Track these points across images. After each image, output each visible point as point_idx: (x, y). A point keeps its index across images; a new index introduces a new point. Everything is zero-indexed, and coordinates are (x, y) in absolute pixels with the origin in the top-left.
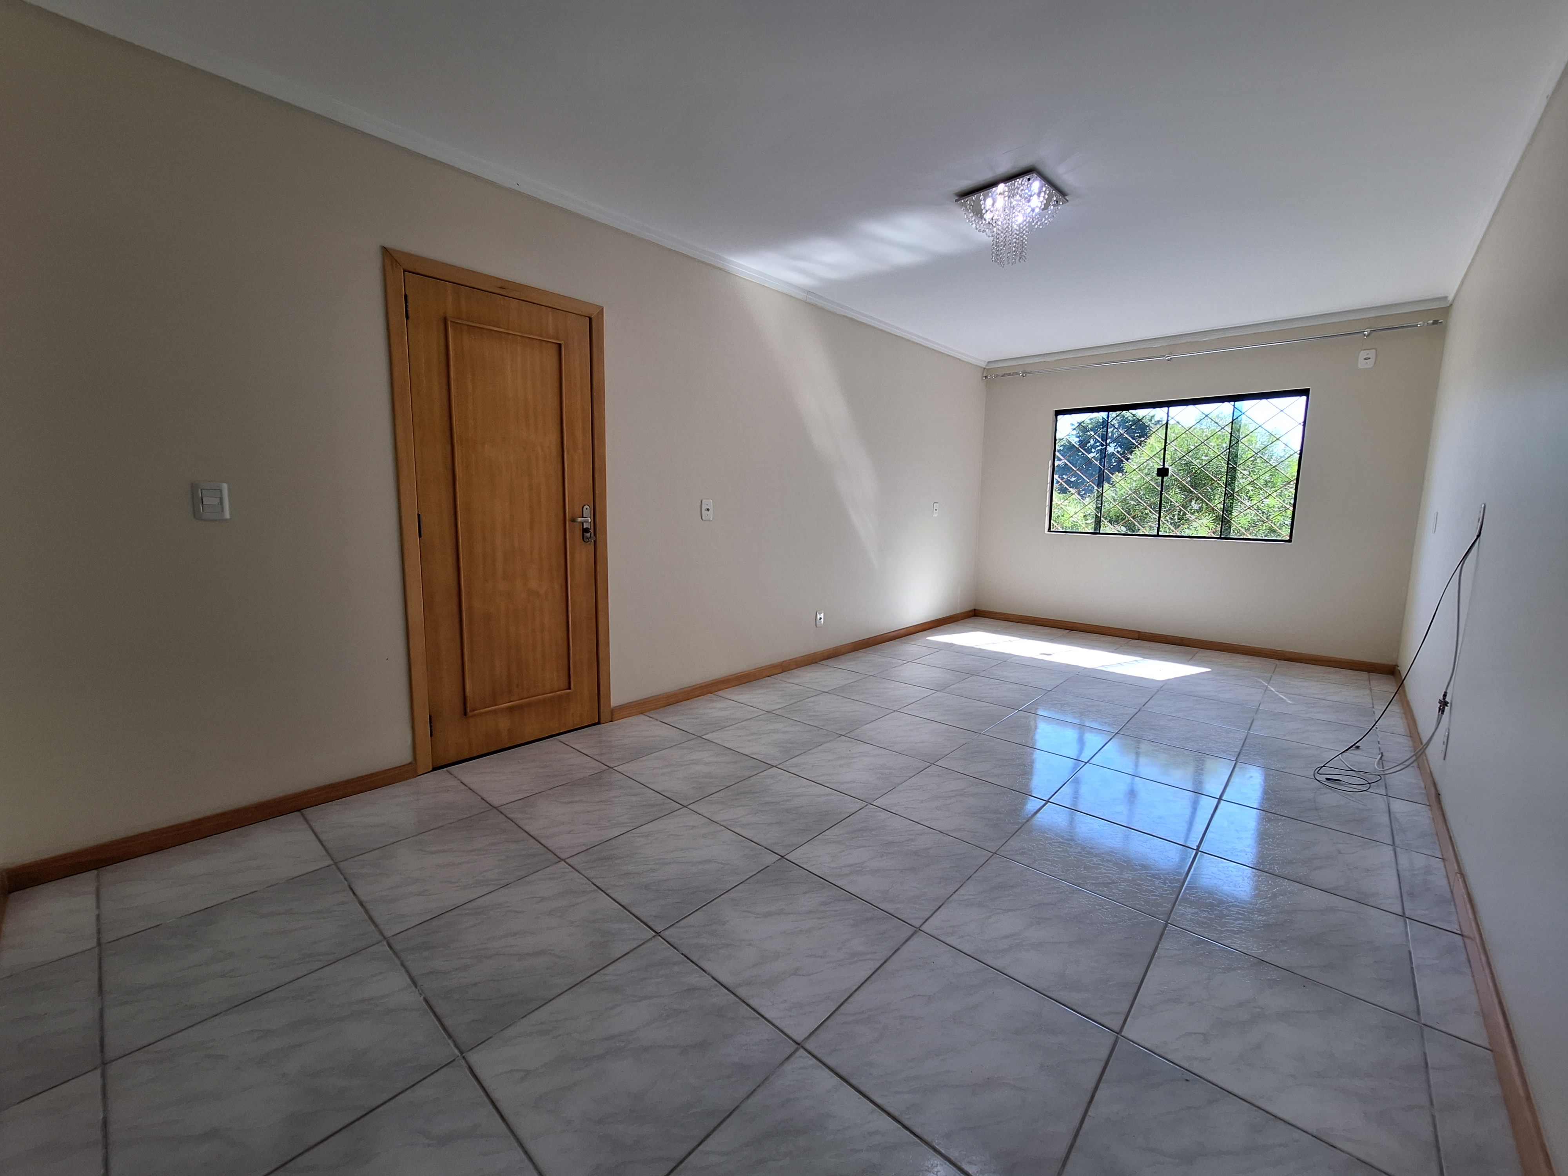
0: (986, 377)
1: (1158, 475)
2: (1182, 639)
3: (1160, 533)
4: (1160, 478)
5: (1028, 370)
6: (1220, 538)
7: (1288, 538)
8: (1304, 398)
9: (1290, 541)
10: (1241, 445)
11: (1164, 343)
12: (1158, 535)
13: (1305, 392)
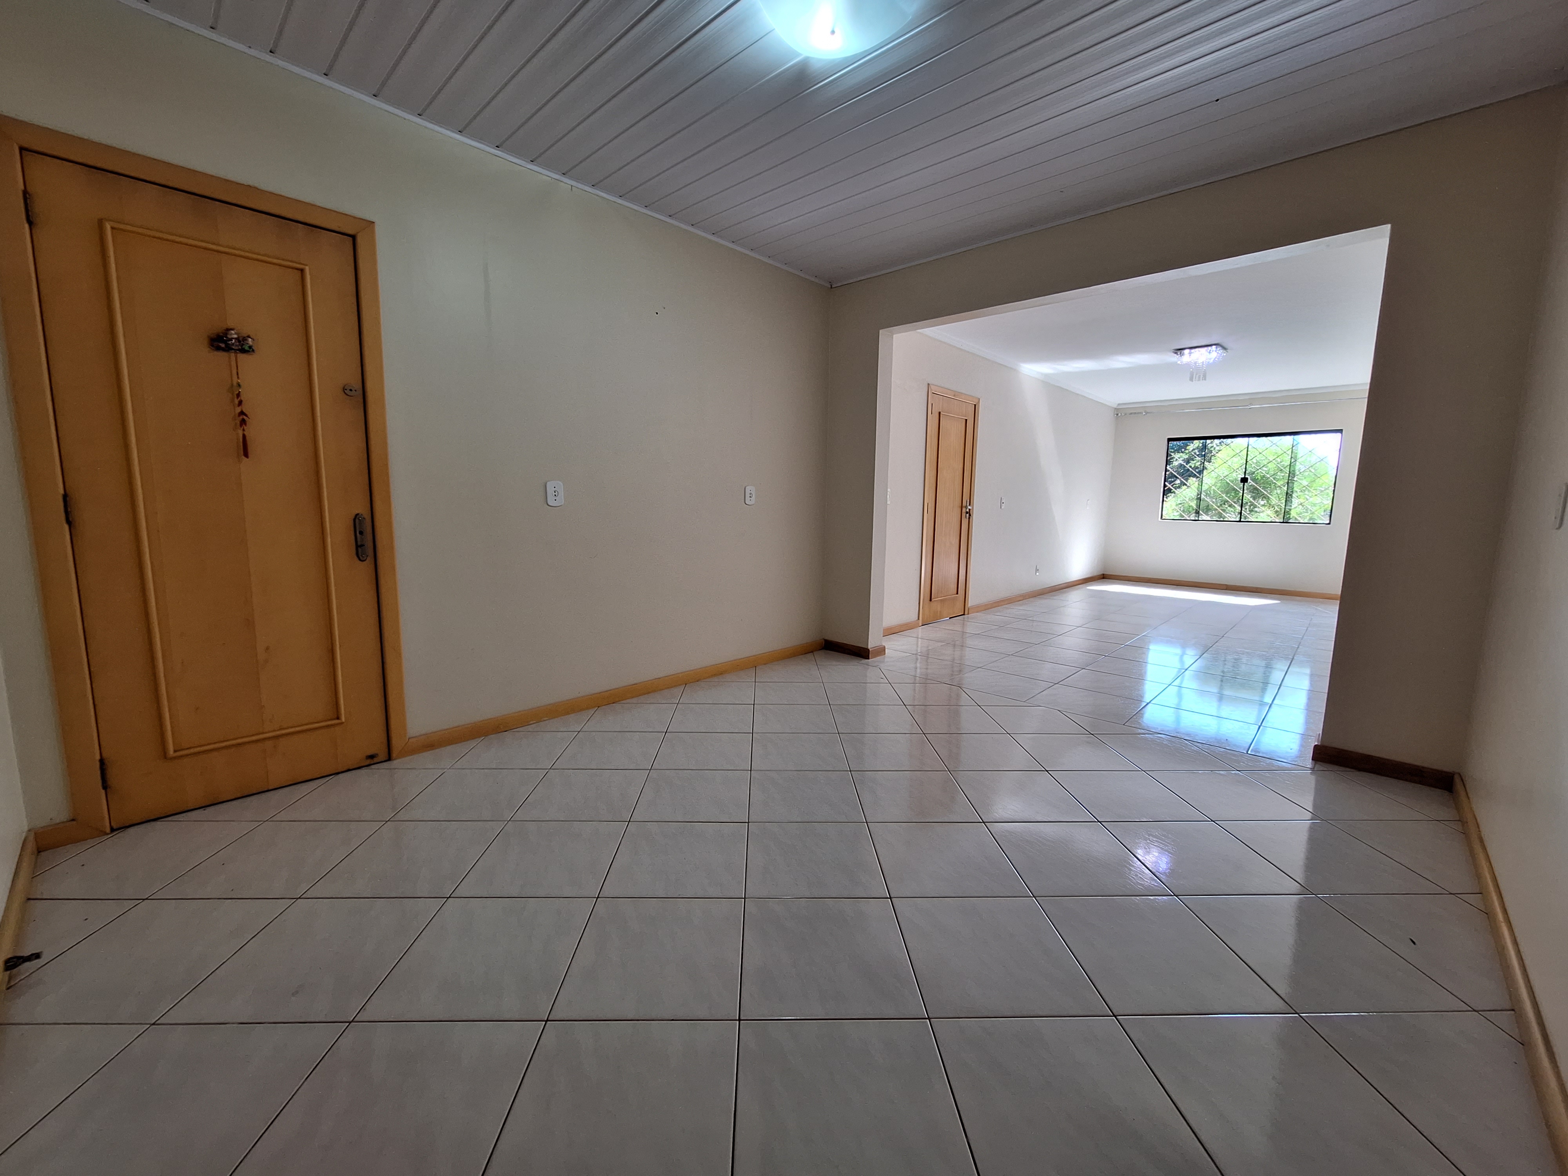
0: (1117, 415)
1: (1241, 482)
2: (1257, 588)
3: (1242, 520)
4: (1243, 484)
5: (1148, 411)
6: (1283, 522)
7: (1328, 522)
8: (1339, 435)
9: (1329, 524)
10: (1297, 462)
11: (1247, 397)
12: (1240, 521)
13: (1340, 431)
